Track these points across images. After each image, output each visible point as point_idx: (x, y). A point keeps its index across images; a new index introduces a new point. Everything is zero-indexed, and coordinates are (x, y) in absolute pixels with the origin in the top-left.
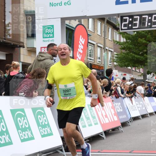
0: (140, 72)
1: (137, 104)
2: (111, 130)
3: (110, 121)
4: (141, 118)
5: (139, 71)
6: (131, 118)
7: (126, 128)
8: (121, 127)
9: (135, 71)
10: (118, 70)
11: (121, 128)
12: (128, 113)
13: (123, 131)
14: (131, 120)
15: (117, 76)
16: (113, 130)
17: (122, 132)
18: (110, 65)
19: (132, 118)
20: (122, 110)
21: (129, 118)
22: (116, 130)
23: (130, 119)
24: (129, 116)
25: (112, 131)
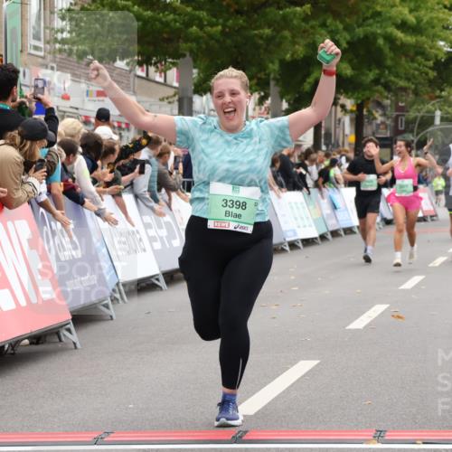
0: (165, 84)
1: (147, 226)
2: (26, 341)
3: (23, 303)
4: (162, 283)
5: (162, 80)
6: (118, 284)
7: (93, 330)
8: (71, 326)
9: (147, 78)
10: (74, 75)
11: (69, 330)
12: (106, 265)
13: (78, 345)
14: (118, 296)
15: (66, 98)
16: (37, 339)
17: (76, 348)
18: (36, 48)
19: (124, 285)
20: (78, 254)
21: (112, 285)
22: (48, 338)
23: (114, 290)
24: (108, 278)
25: (31, 343)
